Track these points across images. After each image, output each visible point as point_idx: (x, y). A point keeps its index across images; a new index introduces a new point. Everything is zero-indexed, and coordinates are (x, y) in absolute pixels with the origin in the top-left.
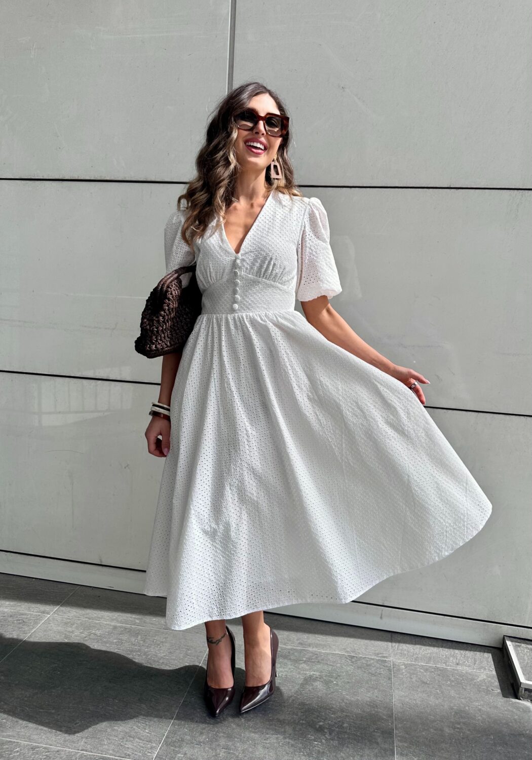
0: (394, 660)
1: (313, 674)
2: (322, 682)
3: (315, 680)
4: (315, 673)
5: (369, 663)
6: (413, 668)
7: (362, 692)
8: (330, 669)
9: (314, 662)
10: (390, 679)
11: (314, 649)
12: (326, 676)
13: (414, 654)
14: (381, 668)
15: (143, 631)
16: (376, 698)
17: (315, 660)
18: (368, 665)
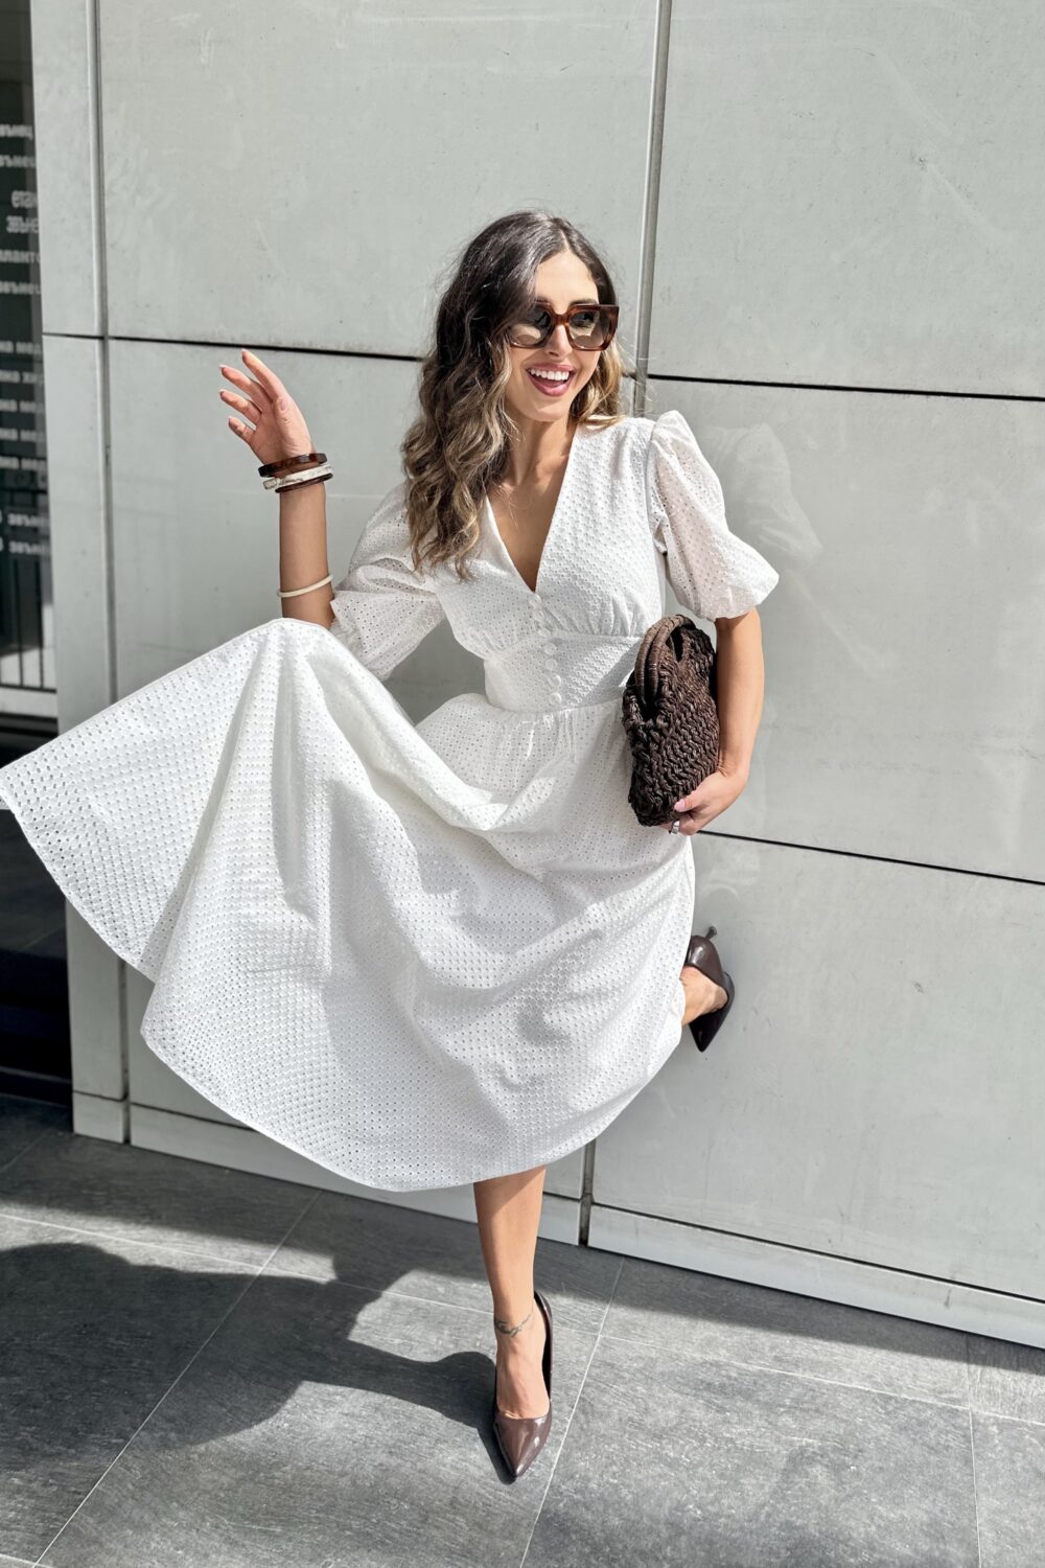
0: (975, 1410)
1: (808, 1445)
2: (827, 1466)
3: (812, 1461)
4: (810, 1441)
5: (923, 1416)
6: (1014, 1433)
7: (911, 1496)
8: (842, 1431)
9: (807, 1411)
10: (968, 1462)
11: (808, 1376)
12: (835, 1449)
13: (1015, 1394)
14: (947, 1432)
15: (452, 1316)
16: (940, 1515)
17: (810, 1404)
18: (920, 1423)
